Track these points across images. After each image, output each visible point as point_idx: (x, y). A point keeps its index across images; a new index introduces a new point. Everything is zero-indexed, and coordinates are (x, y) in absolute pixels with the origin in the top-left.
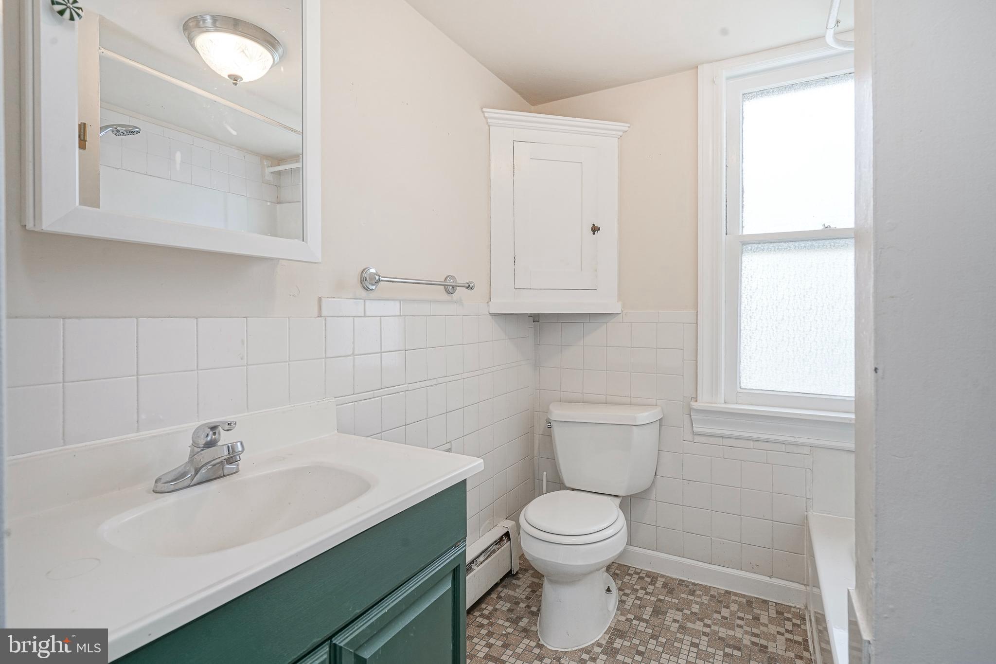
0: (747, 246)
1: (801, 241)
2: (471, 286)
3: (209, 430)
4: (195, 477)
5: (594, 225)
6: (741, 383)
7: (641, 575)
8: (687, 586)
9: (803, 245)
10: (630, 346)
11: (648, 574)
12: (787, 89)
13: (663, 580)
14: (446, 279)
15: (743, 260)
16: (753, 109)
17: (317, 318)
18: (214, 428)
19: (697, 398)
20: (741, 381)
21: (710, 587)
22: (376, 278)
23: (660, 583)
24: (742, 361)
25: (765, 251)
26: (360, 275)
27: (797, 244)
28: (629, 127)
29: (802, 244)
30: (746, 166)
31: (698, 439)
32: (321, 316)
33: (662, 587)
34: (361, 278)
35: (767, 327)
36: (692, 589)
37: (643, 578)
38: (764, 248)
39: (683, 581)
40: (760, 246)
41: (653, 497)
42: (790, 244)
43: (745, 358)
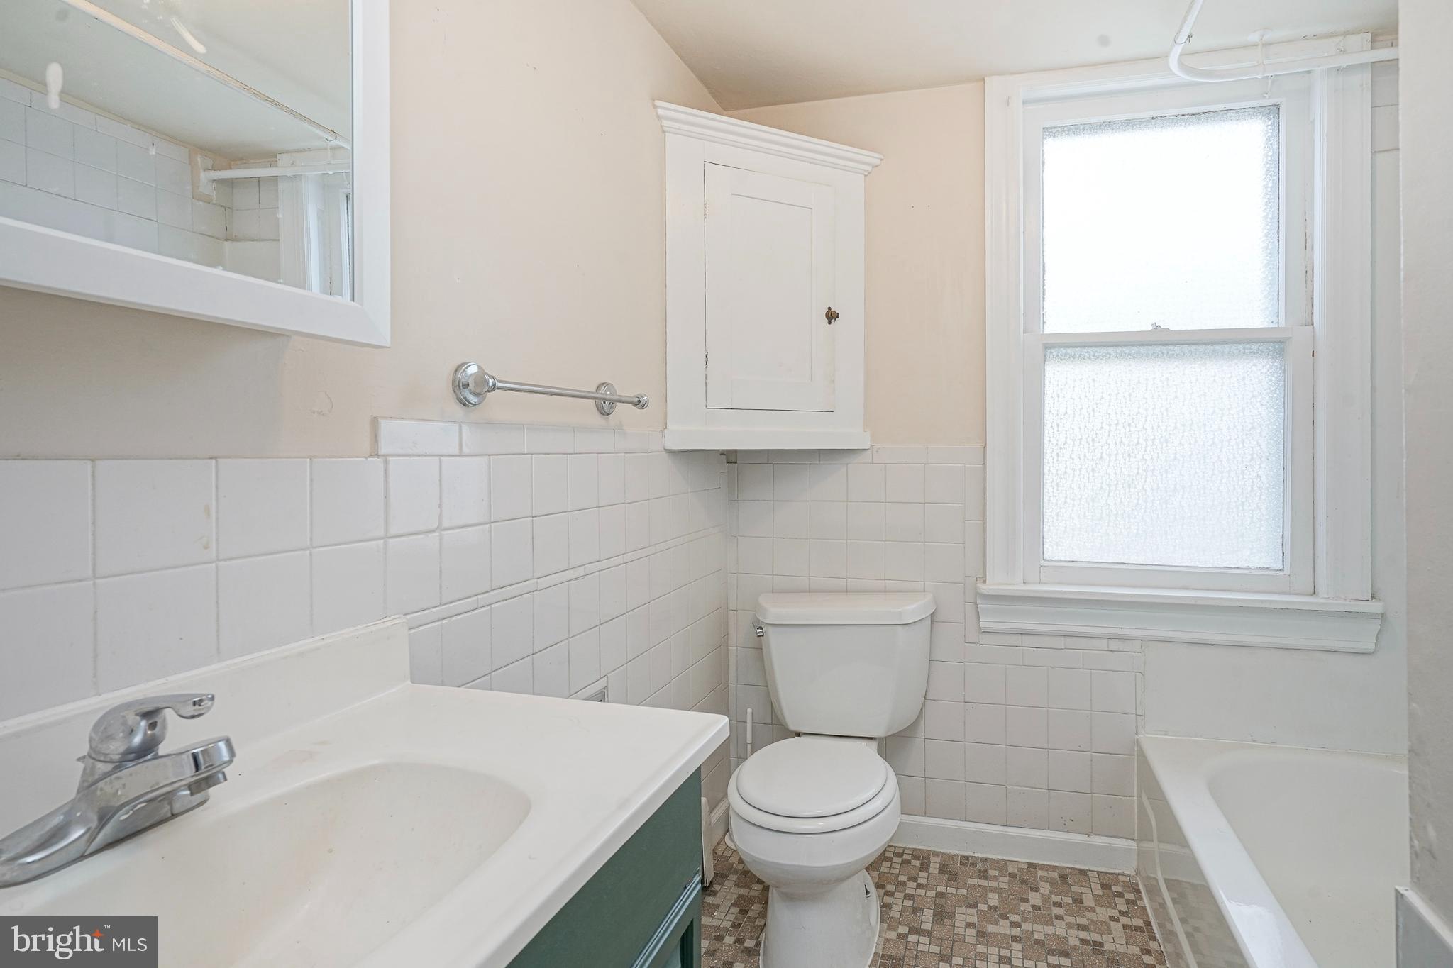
0: (1052, 351)
1: (1125, 346)
2: (643, 402)
3: (138, 718)
4: (99, 832)
5: (829, 309)
6: (1045, 553)
7: (905, 857)
8: (974, 865)
9: (1127, 352)
10: (884, 501)
11: (916, 854)
12: (1102, 127)
13: (938, 860)
14: (598, 389)
15: (1047, 372)
16: (1057, 152)
17: (369, 459)
18: (151, 715)
19: (985, 576)
20: (1045, 549)
21: (1006, 861)
22: (488, 384)
23: (934, 867)
24: (1046, 520)
25: (1076, 359)
26: (452, 375)
27: (1119, 350)
28: (881, 160)
29: (1126, 350)
30: (1046, 232)
31: (986, 639)
32: (377, 455)
33: (939, 873)
34: (454, 381)
35: (1080, 470)
36: (982, 868)
37: (908, 862)
38: (1075, 355)
39: (966, 857)
40: (1069, 351)
41: (920, 733)
42: (1111, 350)
43: (1050, 516)
